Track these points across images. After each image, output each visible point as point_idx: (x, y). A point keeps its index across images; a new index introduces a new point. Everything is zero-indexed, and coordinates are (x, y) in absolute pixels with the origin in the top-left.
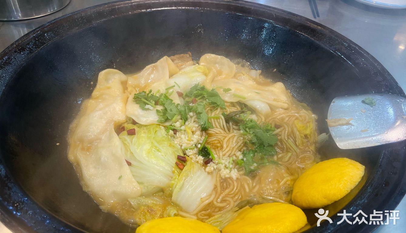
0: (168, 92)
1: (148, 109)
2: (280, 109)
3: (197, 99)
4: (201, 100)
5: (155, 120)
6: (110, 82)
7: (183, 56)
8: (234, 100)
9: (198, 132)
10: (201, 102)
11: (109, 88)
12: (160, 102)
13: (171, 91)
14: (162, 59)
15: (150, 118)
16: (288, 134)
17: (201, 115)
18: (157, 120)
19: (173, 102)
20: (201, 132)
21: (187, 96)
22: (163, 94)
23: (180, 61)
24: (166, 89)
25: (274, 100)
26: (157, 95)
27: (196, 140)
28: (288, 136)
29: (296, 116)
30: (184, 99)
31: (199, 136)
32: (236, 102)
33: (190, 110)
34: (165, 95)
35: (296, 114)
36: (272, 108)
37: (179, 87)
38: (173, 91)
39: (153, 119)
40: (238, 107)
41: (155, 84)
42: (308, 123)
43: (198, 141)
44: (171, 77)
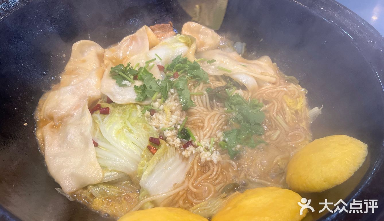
0: (148, 65)
1: (125, 85)
2: (268, 83)
3: (179, 73)
4: (183, 74)
5: (132, 98)
6: (86, 54)
7: (163, 26)
8: (219, 73)
9: (178, 112)
10: (183, 76)
11: (84, 61)
12: (139, 76)
13: (151, 64)
14: (141, 29)
15: (127, 96)
16: (278, 111)
17: (183, 92)
18: (135, 98)
19: (153, 77)
20: (181, 111)
21: (168, 69)
22: (142, 67)
23: (160, 31)
24: (146, 63)
25: (262, 73)
26: (137, 69)
27: (175, 120)
28: (277, 112)
29: (284, 90)
30: (165, 73)
31: (178, 116)
32: (221, 76)
33: (172, 85)
34: (144, 68)
35: (285, 89)
36: (260, 83)
37: (161, 60)
38: (154, 65)
39: (130, 98)
40: (223, 81)
41: (134, 56)
42: (298, 98)
43: (177, 122)
44: (151, 49)
